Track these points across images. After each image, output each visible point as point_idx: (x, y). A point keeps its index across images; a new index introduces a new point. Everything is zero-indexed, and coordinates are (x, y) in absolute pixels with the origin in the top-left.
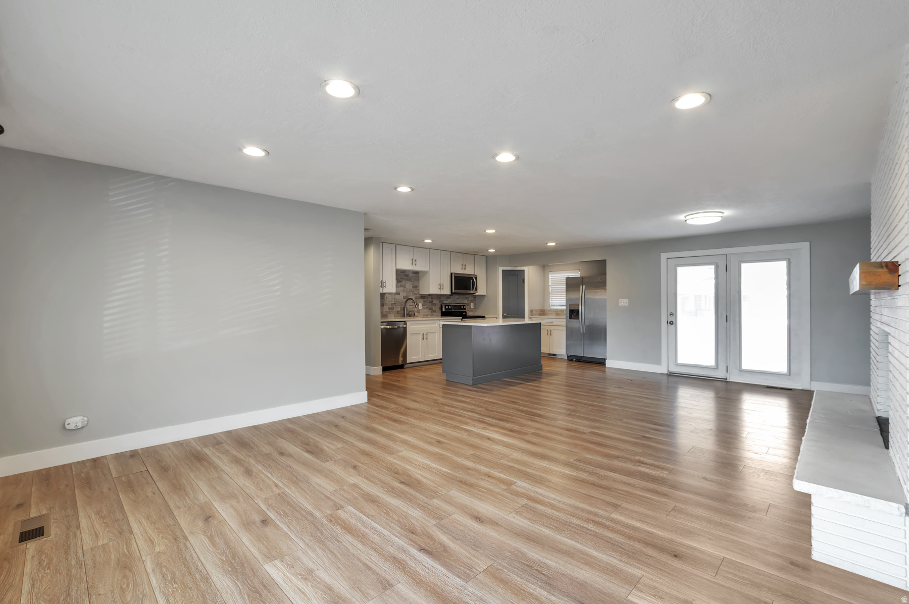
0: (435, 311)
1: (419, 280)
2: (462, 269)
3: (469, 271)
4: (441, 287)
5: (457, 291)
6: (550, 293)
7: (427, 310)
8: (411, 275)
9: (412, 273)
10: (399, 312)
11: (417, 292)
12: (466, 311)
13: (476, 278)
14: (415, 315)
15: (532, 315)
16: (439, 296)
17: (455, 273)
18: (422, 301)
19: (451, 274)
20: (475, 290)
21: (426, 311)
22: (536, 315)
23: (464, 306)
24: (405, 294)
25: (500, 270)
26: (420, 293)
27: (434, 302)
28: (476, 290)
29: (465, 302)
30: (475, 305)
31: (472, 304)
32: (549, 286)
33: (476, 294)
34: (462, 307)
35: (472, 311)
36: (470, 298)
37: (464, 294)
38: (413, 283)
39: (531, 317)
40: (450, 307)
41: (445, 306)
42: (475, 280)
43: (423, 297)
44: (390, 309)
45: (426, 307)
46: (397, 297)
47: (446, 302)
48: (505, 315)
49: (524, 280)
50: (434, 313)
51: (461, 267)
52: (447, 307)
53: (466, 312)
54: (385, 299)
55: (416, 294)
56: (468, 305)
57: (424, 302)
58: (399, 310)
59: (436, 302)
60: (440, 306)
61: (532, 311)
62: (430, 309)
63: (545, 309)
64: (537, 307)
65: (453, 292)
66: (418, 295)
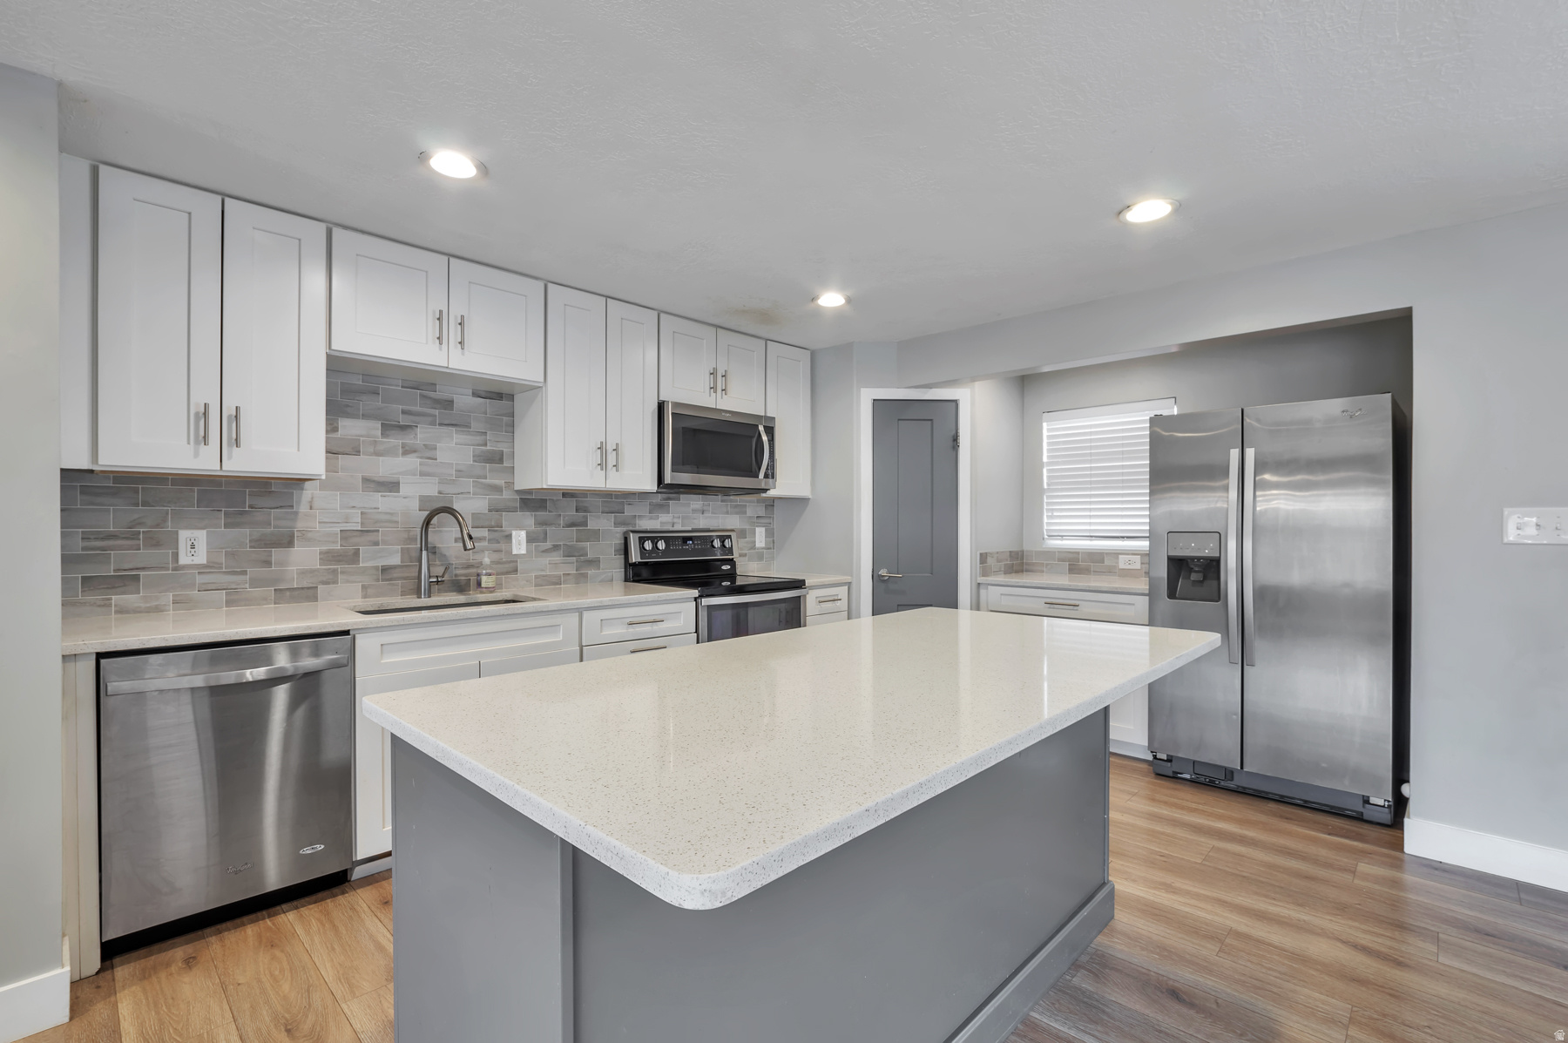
0: (594, 563)
1: (511, 428)
2: (714, 388)
3: (740, 400)
4: (606, 456)
5: (686, 478)
6: (1041, 491)
7: (556, 557)
8: (464, 400)
9: (475, 394)
10: (396, 574)
11: (500, 482)
12: (735, 556)
13: (770, 431)
14: (479, 584)
15: (985, 573)
16: (616, 501)
17: (676, 405)
18: (529, 519)
19: (661, 407)
20: (766, 476)
21: (550, 564)
22: (996, 573)
23: (723, 539)
24: (431, 489)
25: (866, 398)
26: (517, 487)
27: (592, 525)
28: (770, 474)
29: (732, 522)
30: (770, 533)
31: (760, 533)
32: (1042, 465)
33: (772, 493)
34: (717, 543)
35: (760, 557)
36: (753, 507)
37: (725, 491)
38: (479, 439)
39: (981, 580)
40: (661, 545)
41: (642, 541)
42: (765, 438)
43: (534, 501)
44: (329, 557)
45: (548, 544)
46: (383, 503)
47: (649, 524)
48: (883, 572)
49: (955, 439)
50: (591, 572)
51: (706, 381)
52: (648, 545)
53: (731, 562)
54: (303, 508)
55: (497, 489)
56: (742, 534)
57: (539, 523)
58: (396, 560)
59: (601, 522)
60: (619, 541)
61: (983, 558)
62: (570, 552)
63: (1026, 547)
64: (1000, 543)
65: (668, 479)
66: (507, 495)
